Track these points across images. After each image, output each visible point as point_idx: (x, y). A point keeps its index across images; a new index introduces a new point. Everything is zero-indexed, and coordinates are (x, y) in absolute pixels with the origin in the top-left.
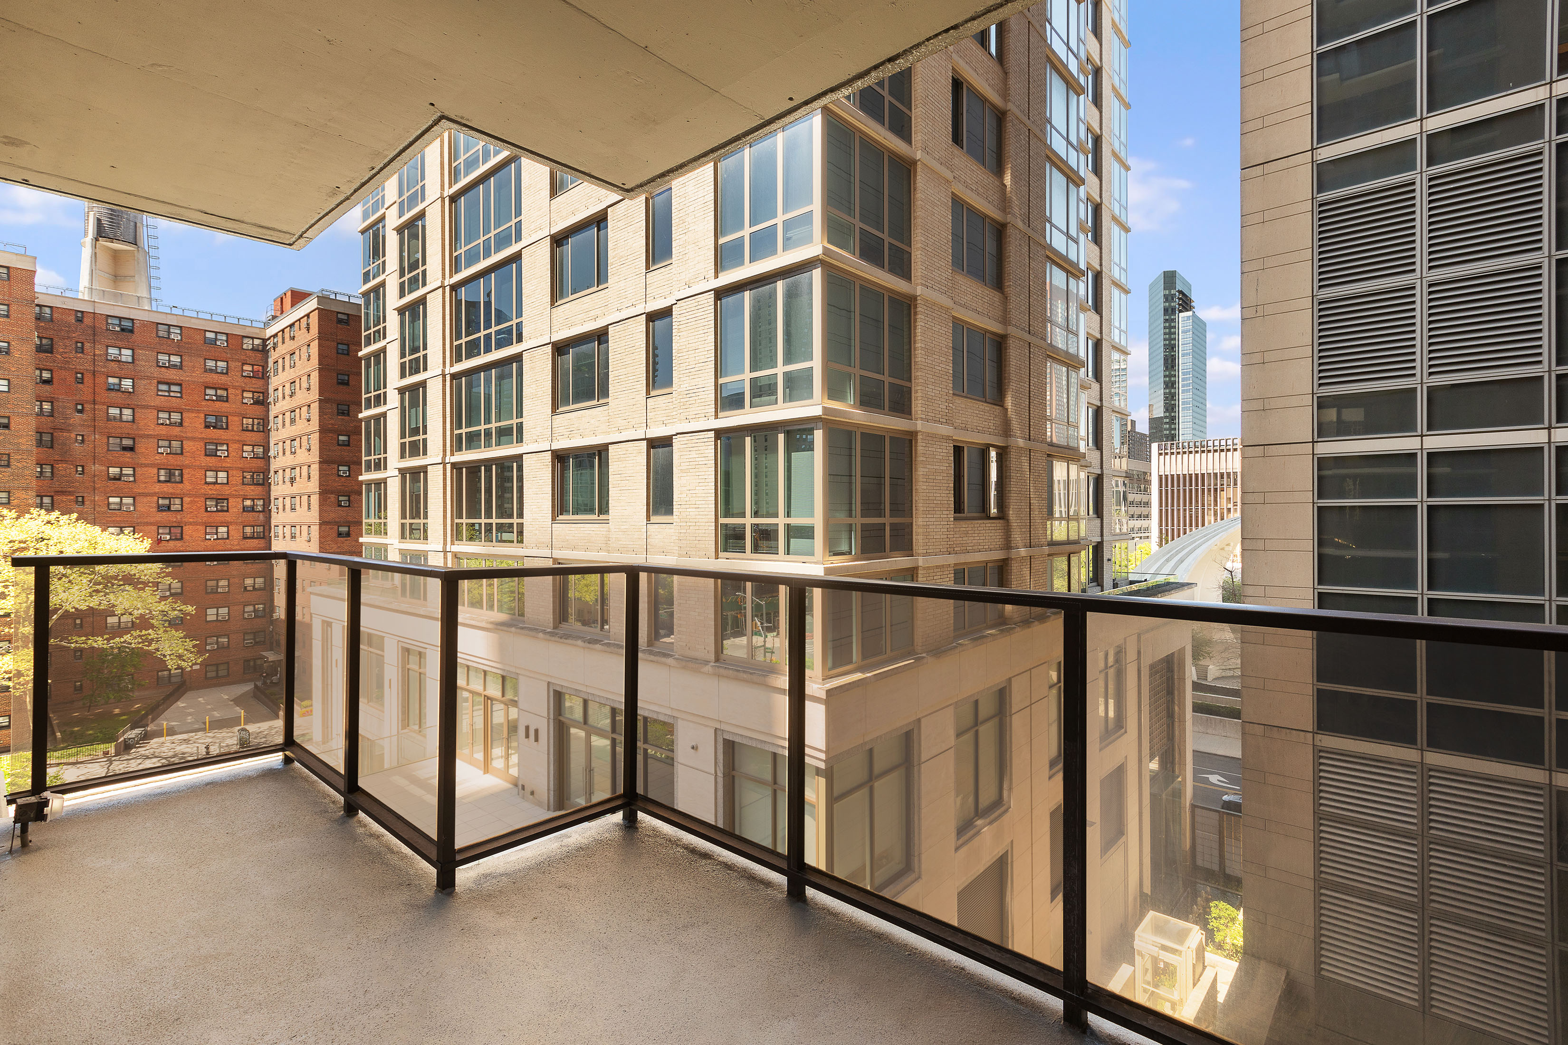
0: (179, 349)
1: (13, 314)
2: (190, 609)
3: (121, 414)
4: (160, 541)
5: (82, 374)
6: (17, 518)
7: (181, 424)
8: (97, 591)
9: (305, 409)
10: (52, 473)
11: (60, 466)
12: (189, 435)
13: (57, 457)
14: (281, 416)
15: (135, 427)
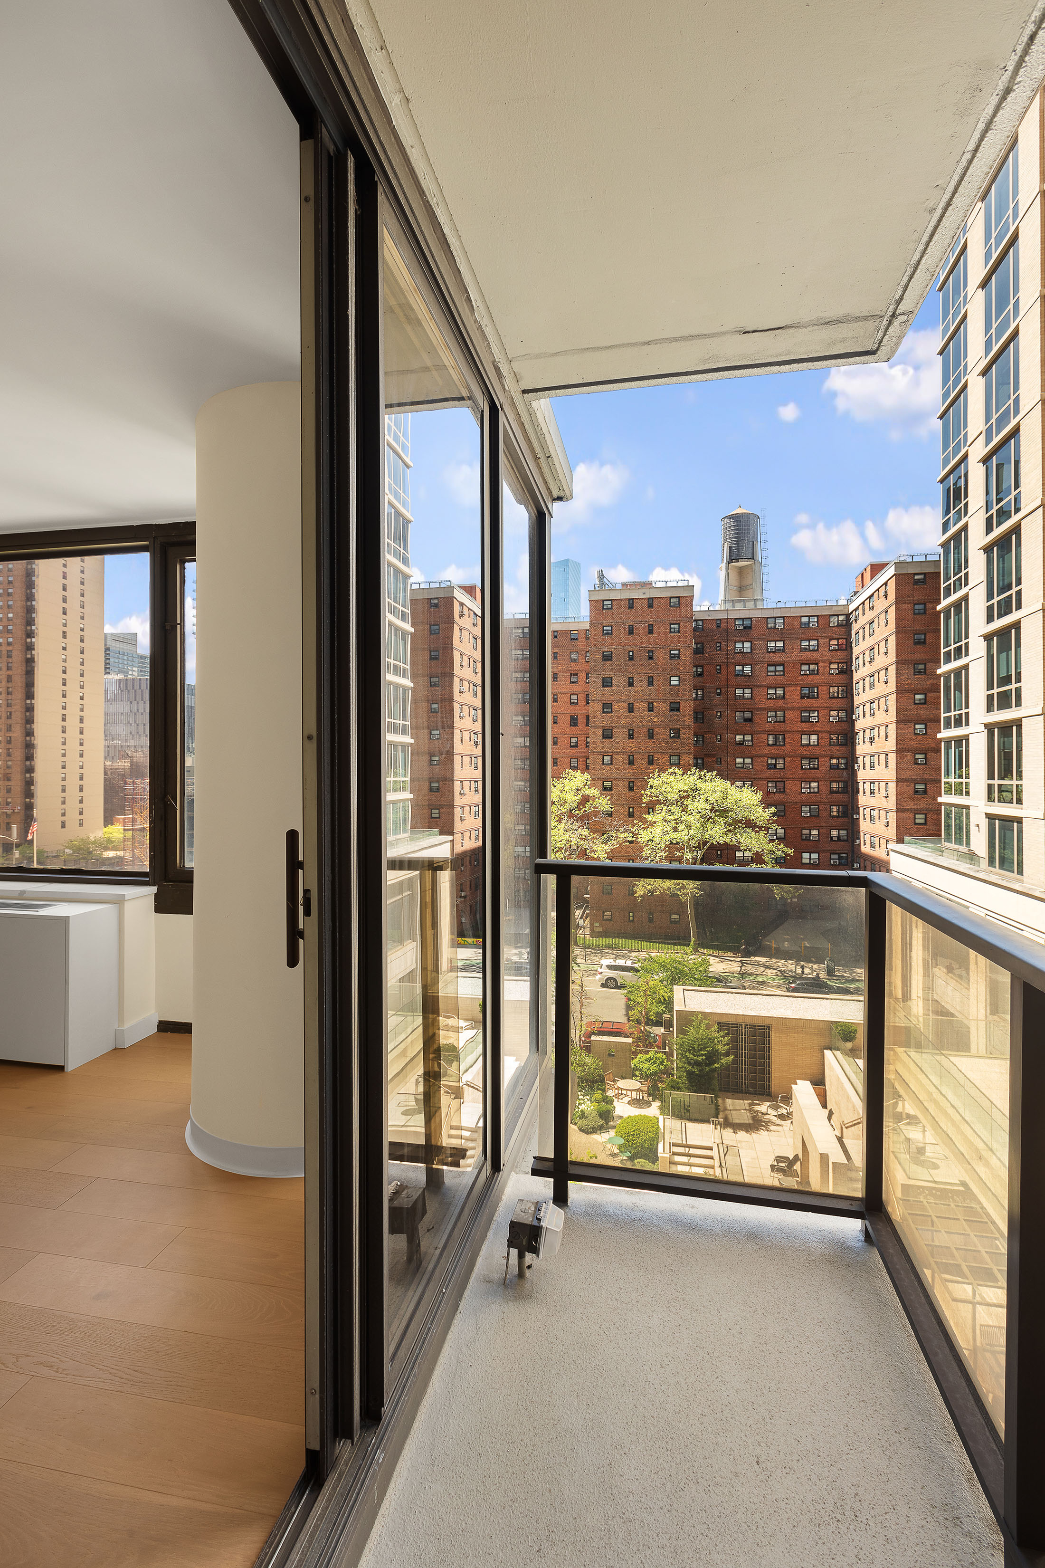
0: (782, 635)
1: (682, 630)
2: (790, 851)
3: (743, 693)
4: (769, 793)
5: (720, 666)
6: (683, 775)
7: (784, 697)
8: (729, 831)
9: (883, 673)
10: (703, 741)
11: (707, 736)
12: (789, 705)
13: (706, 730)
14: (861, 682)
15: (752, 702)
